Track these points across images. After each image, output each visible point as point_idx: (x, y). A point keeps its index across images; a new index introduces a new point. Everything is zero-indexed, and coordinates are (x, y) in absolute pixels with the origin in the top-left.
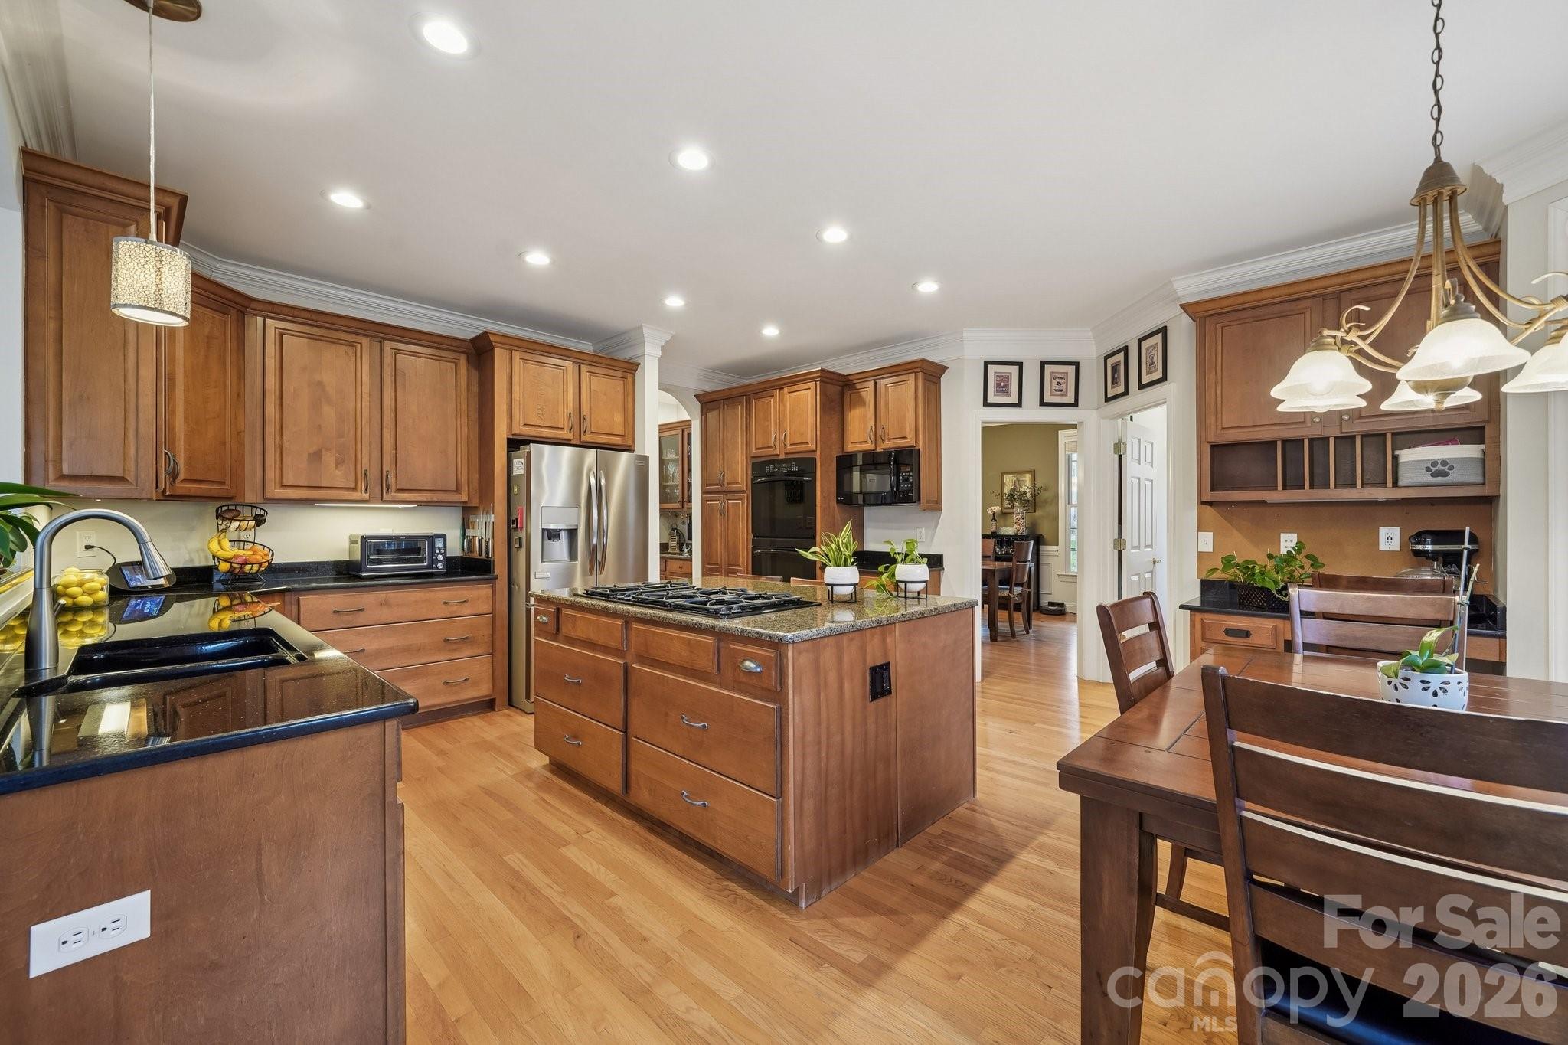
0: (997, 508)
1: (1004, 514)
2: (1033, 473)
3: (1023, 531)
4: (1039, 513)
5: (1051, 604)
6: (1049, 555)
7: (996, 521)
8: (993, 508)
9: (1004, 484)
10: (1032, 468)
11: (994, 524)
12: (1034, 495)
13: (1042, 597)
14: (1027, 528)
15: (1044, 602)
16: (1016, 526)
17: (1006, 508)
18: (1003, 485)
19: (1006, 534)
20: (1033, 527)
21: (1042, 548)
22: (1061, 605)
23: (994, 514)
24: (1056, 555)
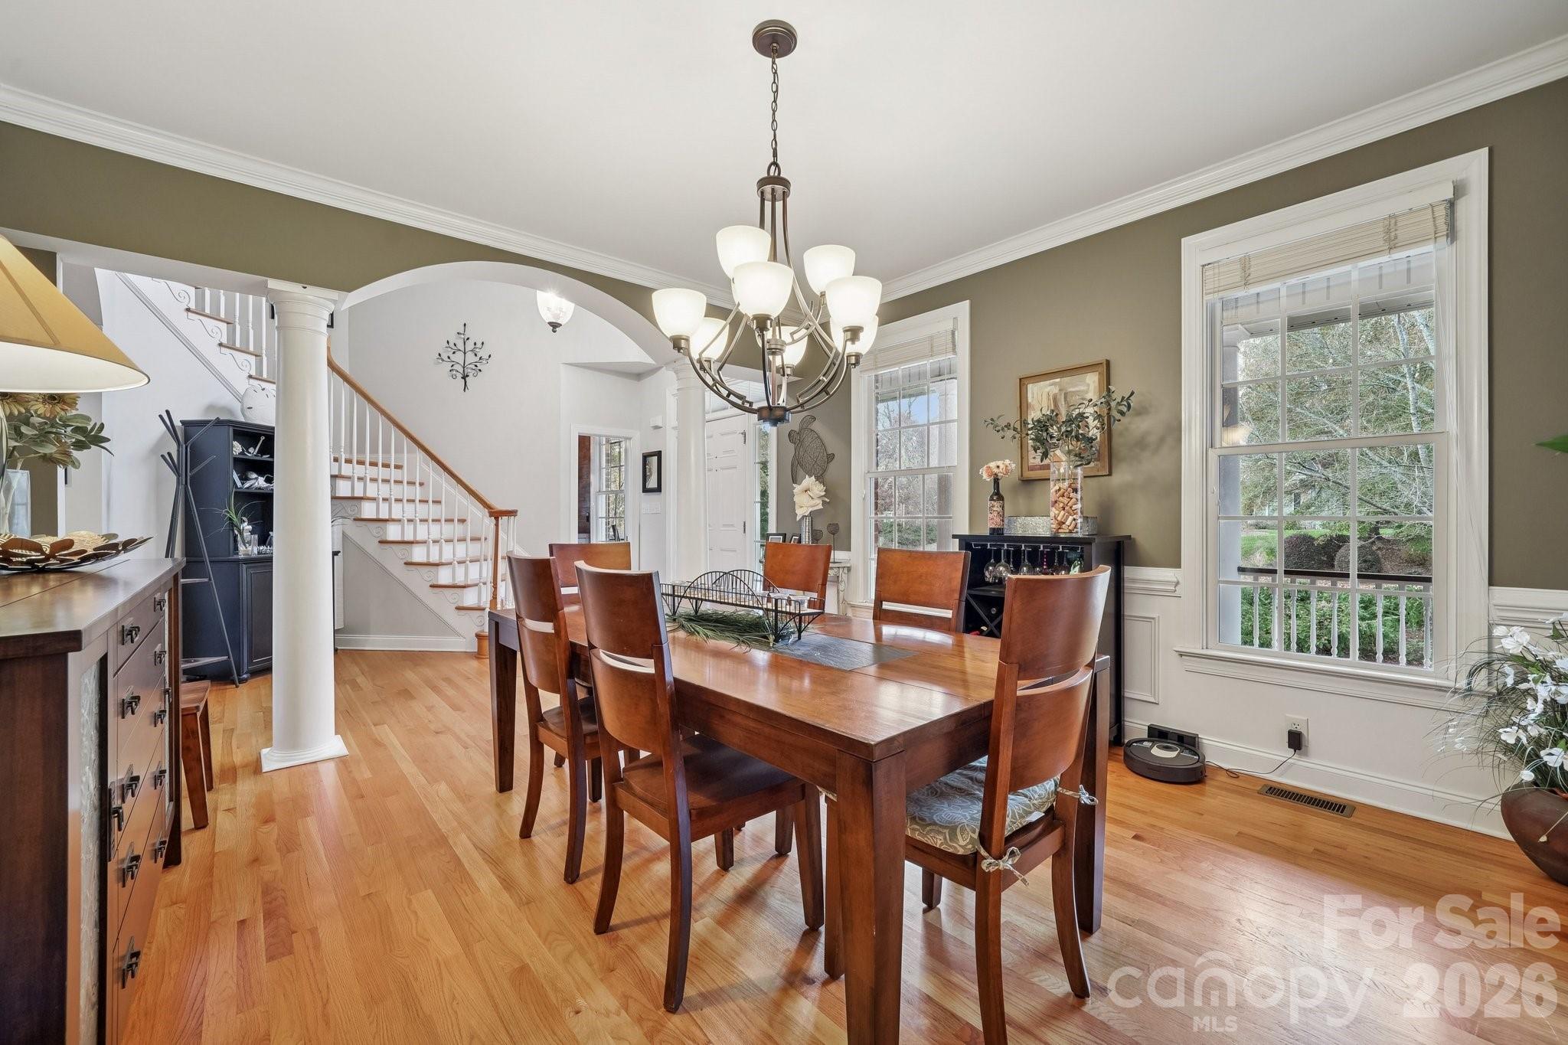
0: (1005, 465)
1: (1028, 483)
2: (1106, 369)
3: (1076, 526)
4: (1122, 476)
5: (1158, 735)
6: (1150, 593)
7: (1000, 498)
8: (992, 465)
9: (1028, 405)
10: (1101, 358)
11: (997, 505)
12: (1107, 423)
13: (1129, 708)
14: (1086, 518)
15: (1137, 725)
16: (1053, 511)
17: (1032, 468)
18: (1023, 406)
19: (1029, 533)
20: (1104, 514)
21: (1129, 572)
22: (1187, 742)
23: (996, 481)
24: (1172, 594)
